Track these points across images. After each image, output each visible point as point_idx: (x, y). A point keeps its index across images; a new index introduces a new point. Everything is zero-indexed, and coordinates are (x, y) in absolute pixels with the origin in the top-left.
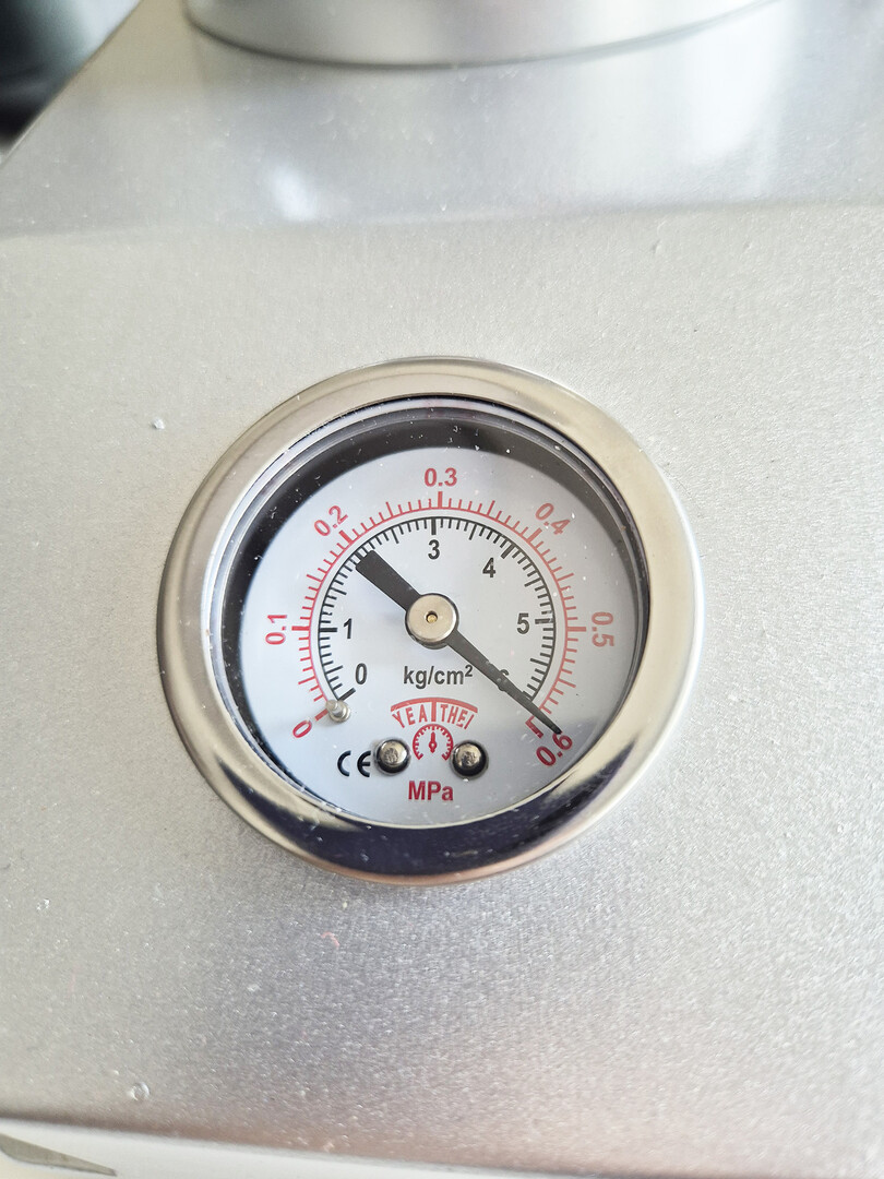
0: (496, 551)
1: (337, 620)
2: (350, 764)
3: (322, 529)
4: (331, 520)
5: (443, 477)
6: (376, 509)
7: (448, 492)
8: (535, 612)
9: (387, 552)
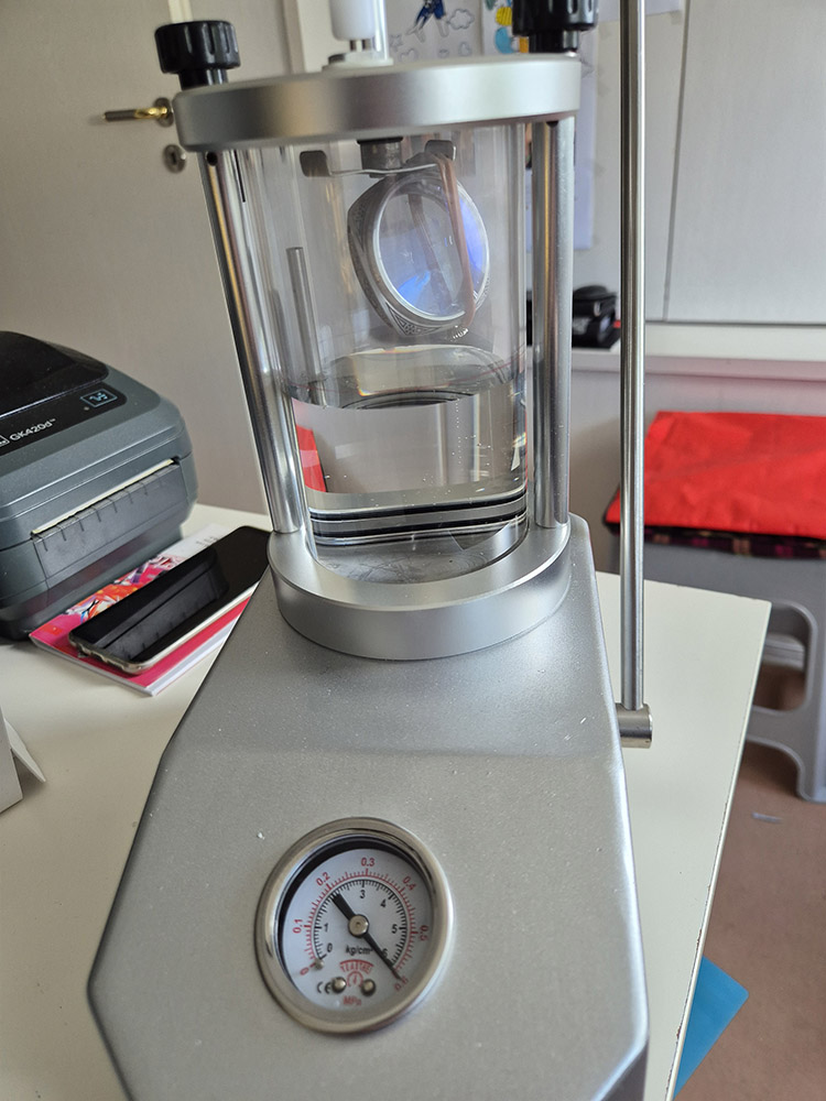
0: (386, 896)
1: (321, 924)
2: (322, 988)
3: (319, 882)
4: (323, 879)
5: (369, 862)
6: (341, 875)
7: (370, 869)
8: (399, 925)
9: (344, 894)
